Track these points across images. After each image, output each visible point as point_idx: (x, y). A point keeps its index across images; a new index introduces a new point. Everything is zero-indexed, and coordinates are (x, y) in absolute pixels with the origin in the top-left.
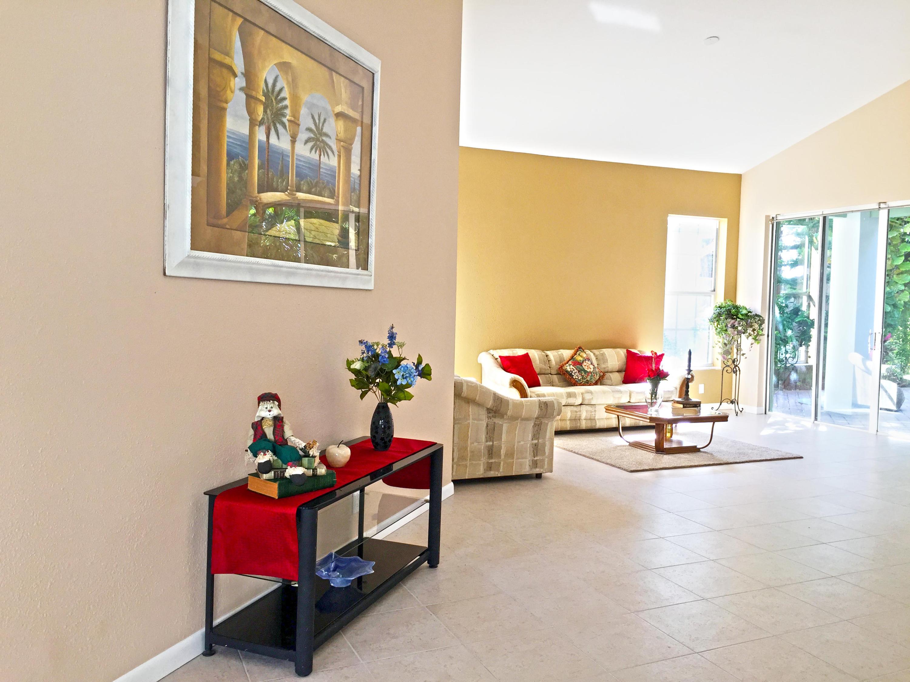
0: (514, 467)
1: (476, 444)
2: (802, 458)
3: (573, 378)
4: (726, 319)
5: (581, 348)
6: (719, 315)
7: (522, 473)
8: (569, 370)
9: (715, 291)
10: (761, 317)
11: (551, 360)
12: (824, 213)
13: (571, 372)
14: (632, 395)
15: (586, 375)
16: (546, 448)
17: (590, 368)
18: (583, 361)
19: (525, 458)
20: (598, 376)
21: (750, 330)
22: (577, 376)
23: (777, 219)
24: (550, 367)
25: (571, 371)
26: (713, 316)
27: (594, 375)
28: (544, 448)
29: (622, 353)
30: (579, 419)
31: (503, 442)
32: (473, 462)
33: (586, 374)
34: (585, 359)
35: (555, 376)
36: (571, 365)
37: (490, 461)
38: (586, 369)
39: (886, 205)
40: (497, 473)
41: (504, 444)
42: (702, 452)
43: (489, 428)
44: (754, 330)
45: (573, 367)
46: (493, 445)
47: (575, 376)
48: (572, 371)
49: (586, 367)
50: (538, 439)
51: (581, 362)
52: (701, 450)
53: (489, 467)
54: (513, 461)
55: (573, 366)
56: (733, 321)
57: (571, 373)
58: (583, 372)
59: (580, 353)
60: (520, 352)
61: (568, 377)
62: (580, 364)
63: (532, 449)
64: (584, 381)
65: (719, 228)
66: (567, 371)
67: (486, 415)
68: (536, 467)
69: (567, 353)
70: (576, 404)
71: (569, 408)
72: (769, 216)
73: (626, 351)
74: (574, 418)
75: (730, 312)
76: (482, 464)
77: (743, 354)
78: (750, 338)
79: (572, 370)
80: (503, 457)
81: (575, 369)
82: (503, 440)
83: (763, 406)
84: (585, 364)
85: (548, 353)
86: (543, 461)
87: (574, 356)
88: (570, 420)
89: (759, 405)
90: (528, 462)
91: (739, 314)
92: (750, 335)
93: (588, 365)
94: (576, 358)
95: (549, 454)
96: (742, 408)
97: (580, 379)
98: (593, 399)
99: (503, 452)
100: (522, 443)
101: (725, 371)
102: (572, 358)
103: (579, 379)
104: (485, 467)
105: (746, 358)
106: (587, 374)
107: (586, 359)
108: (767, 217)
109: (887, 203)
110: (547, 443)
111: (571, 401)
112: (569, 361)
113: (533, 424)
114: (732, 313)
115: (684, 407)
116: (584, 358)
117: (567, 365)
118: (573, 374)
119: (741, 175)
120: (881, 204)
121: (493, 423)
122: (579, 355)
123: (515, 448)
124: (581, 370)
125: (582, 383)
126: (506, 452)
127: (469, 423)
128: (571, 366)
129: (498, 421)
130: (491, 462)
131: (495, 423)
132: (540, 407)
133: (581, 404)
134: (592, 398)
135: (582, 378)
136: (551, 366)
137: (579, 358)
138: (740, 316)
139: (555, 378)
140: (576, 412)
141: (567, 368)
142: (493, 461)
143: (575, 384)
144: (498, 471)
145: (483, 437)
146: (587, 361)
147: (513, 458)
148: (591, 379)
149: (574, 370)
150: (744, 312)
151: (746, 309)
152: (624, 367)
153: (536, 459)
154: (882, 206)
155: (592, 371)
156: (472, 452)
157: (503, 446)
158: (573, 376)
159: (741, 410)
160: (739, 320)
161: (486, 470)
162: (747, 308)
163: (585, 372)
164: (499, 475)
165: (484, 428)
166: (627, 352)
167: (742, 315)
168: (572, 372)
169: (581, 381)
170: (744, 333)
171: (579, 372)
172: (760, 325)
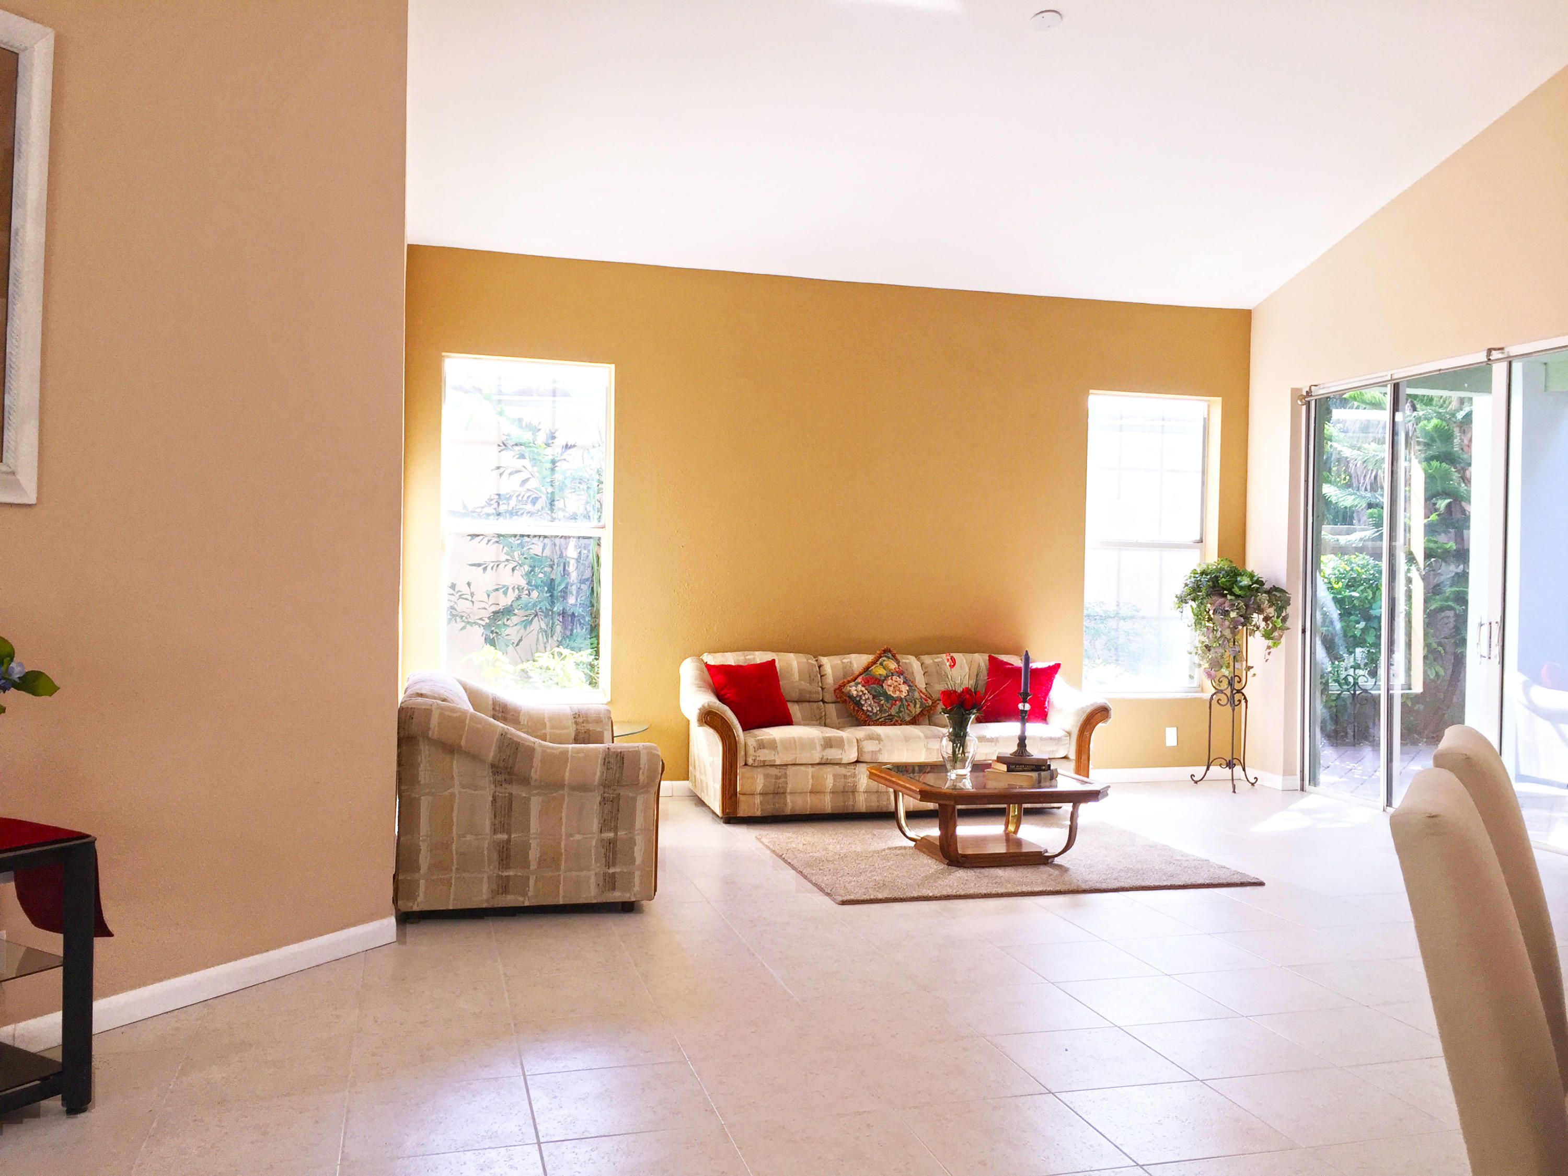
0: (561, 886)
1: (469, 837)
2: (1261, 884)
3: (863, 710)
4: (1208, 596)
5: (890, 651)
6: (1197, 588)
7: (582, 900)
8: (855, 693)
9: (1202, 542)
10: (1286, 592)
11: (825, 675)
12: (1394, 377)
13: (858, 699)
15: (889, 705)
16: (637, 849)
17: (901, 691)
18: (887, 676)
19: (588, 868)
20: (918, 706)
21: (1256, 619)
22: (870, 705)
23: (1318, 393)
24: (823, 689)
25: (857, 696)
26: (1186, 590)
27: (909, 705)
28: (632, 849)
29: (981, 660)
30: (853, 792)
31: (534, 834)
32: (464, 875)
33: (888, 702)
34: (892, 673)
35: (834, 705)
36: (859, 683)
37: (505, 874)
38: (890, 693)
39: (1503, 353)
40: (521, 899)
41: (535, 838)
43: (498, 804)
44: (1265, 619)
45: (863, 689)
46: (508, 841)
47: (866, 705)
48: (861, 696)
49: (891, 689)
50: (615, 829)
51: (883, 678)
52: (1052, 860)
53: (504, 886)
54: (559, 875)
55: (863, 686)
56: (1221, 600)
57: (859, 701)
58: (882, 698)
59: (884, 661)
60: (760, 657)
61: (852, 707)
62: (879, 681)
63: (603, 851)
64: (883, 715)
65: (1207, 416)
66: (851, 697)
67: (492, 779)
68: (614, 889)
69: (859, 661)
70: (845, 761)
71: (829, 769)
72: (1299, 390)
73: (988, 658)
74: (842, 790)
75: (1218, 582)
76: (485, 879)
77: (1251, 668)
78: (1261, 634)
79: (861, 693)
80: (533, 865)
81: (866, 692)
82: (533, 830)
83: (1296, 775)
84: (890, 682)
85: (825, 660)
86: (631, 874)
87: (872, 666)
88: (832, 792)
89: (1287, 772)
90: (593, 880)
92: (1260, 630)
93: (895, 684)
94: (874, 670)
95: (643, 861)
96: (1255, 778)
97: (876, 713)
98: (882, 752)
99: (534, 855)
100: (578, 837)
101: (1214, 702)
102: (867, 669)
103: (875, 711)
104: (495, 887)
105: (1258, 675)
106: (890, 701)
107: (895, 673)
108: (1296, 391)
109: (1506, 350)
110: (639, 840)
111: (833, 754)
112: (858, 676)
113: (599, 799)
114: (1223, 583)
116: (890, 670)
117: (853, 683)
118: (863, 703)
119: (1250, 310)
120: (1493, 352)
121: (507, 795)
122: (881, 664)
123: (563, 846)
124: (880, 694)
125: (880, 720)
126: (541, 856)
127: (452, 796)
128: (860, 686)
129: (517, 790)
130: (506, 876)
131: (511, 794)
132: (606, 763)
133: (857, 762)
134: (880, 750)
135: (880, 711)
136: (824, 687)
137: (879, 671)
138: (1236, 590)
139: (832, 709)
140: (845, 776)
141: (850, 690)
142: (511, 873)
143: (866, 721)
144: (524, 894)
145: (486, 822)
146: (894, 678)
147: (558, 868)
148: (900, 711)
149: (865, 694)
150: (1247, 582)
153: (611, 871)
155: (903, 697)
156: (461, 854)
157: (533, 843)
158: (863, 705)
159: (1253, 781)
160: (1233, 598)
161: (495, 893)
162: (1254, 575)
163: (888, 698)
164: (527, 904)
165: (488, 805)
166: (989, 660)
167: (1241, 588)
168: (861, 698)
169: (878, 717)
170: (1244, 625)
171: (873, 699)
172: (1280, 610)
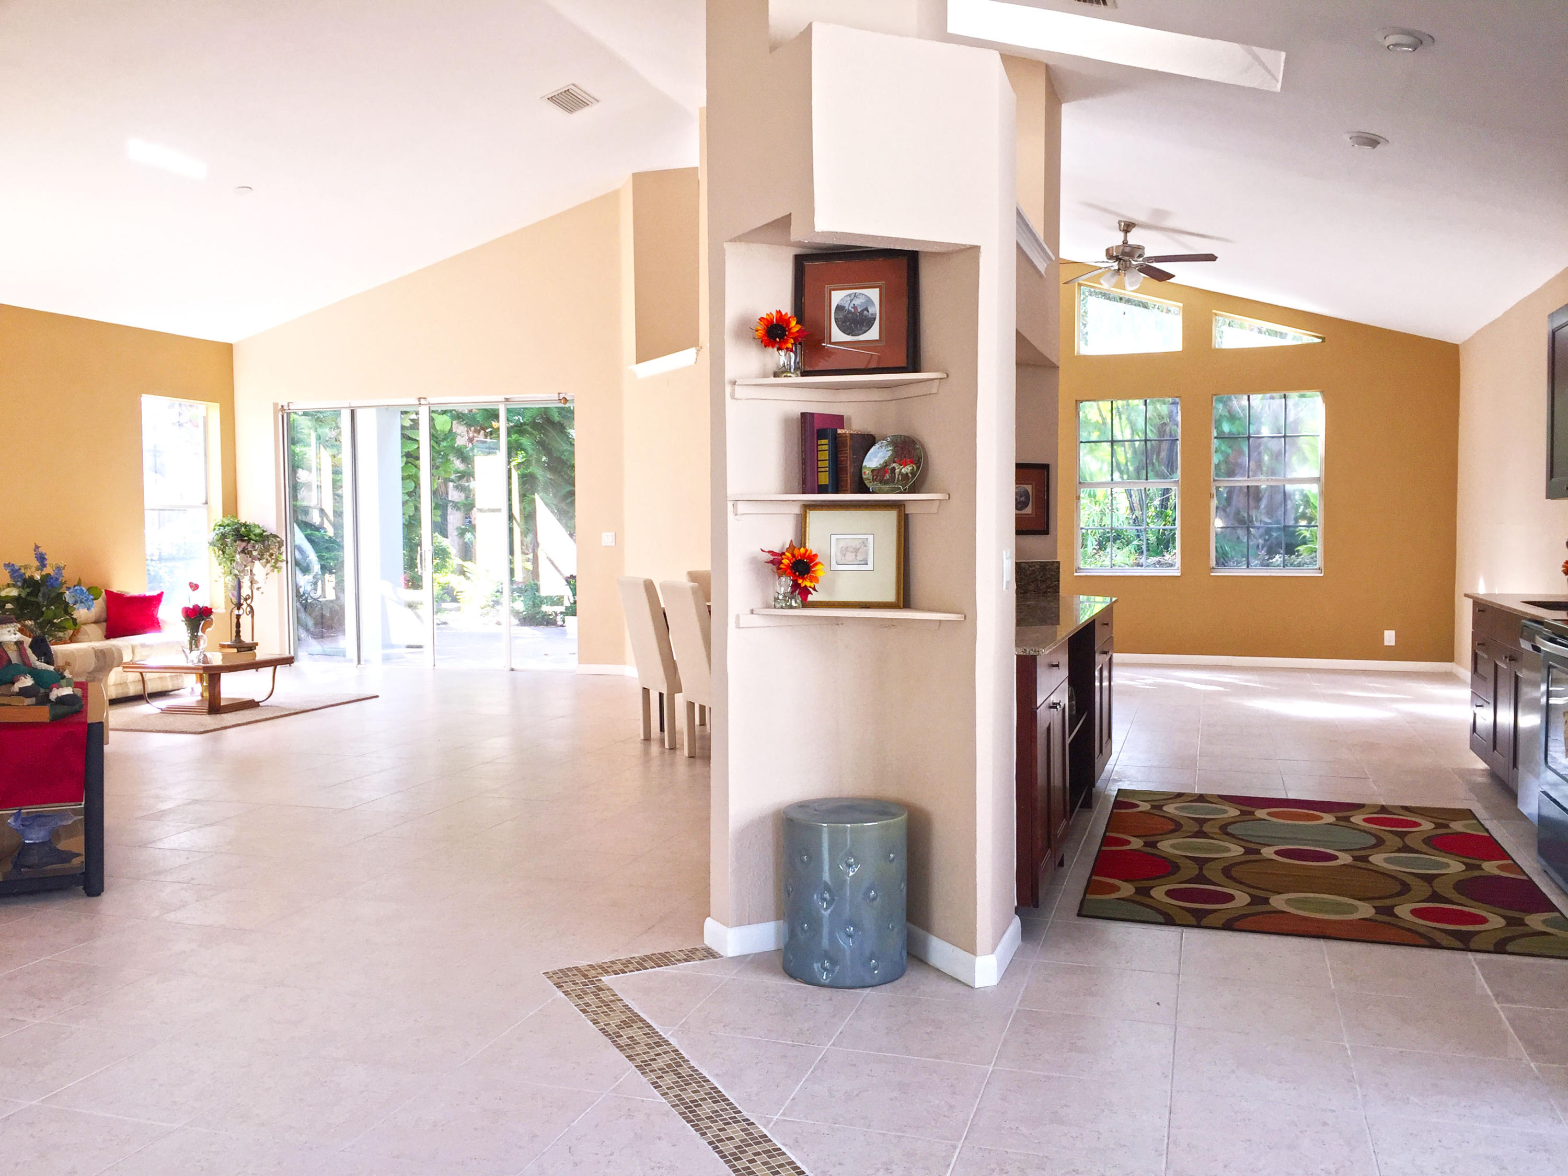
2: (377, 696)
4: (235, 542)
6: (224, 536)
9: (208, 503)
10: (278, 537)
12: (351, 405)
14: (136, 650)
21: (266, 556)
23: (290, 408)
26: (216, 538)
39: (426, 400)
42: (262, 706)
44: (271, 555)
52: (261, 704)
56: (244, 544)
65: (207, 415)
72: (277, 404)
73: (104, 591)
75: (239, 531)
77: (258, 589)
78: (269, 565)
91: (251, 534)
92: (268, 562)
105: (262, 593)
108: (275, 405)
109: (428, 399)
114: (241, 532)
115: (238, 651)
119: (232, 344)
120: (420, 399)
132: (97, 657)
138: (252, 536)
150: (258, 531)
151: (259, 527)
152: (104, 615)
154: (423, 402)
160: (253, 542)
162: (261, 526)
166: (105, 593)
167: (255, 535)
170: (260, 559)
172: (279, 548)
